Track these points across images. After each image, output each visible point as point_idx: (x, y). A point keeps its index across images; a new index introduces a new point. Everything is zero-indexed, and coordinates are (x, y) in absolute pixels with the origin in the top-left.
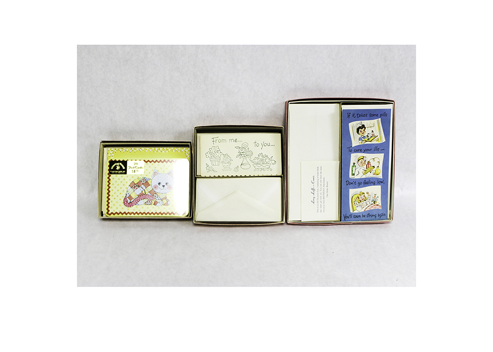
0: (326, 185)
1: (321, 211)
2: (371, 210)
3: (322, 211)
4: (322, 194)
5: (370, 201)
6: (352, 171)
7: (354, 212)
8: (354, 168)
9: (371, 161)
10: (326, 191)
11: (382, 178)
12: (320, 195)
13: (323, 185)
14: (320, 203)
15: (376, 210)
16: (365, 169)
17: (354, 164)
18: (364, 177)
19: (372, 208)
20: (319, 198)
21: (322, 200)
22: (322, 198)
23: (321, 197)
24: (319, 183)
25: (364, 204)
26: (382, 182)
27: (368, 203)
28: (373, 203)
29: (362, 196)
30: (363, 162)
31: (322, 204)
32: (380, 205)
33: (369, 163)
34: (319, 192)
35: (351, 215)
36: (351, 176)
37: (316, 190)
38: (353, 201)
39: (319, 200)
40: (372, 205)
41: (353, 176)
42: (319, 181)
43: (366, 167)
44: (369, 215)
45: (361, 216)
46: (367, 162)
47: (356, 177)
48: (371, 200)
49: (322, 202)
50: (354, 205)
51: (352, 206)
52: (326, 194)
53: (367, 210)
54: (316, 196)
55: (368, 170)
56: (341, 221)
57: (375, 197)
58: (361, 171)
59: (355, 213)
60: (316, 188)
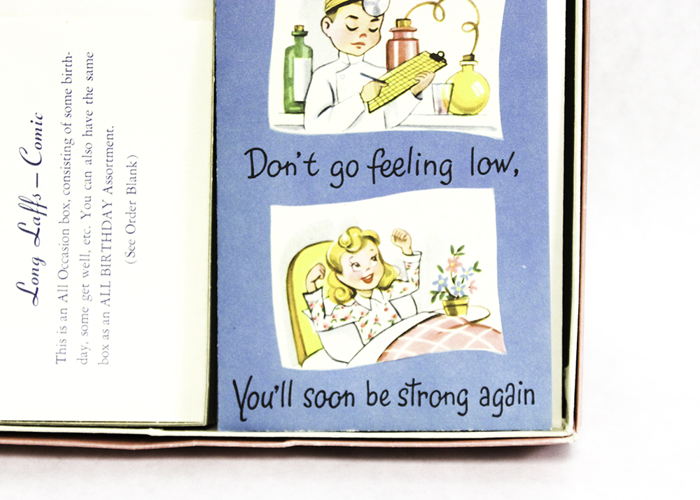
0: (121, 178)
1: (84, 358)
2: (426, 358)
3: (95, 355)
4: (97, 237)
5: (424, 296)
6: (288, 82)
7: (310, 365)
8: (300, 66)
9: (422, 20)
10: (119, 220)
11: (498, 134)
12: (77, 247)
13: (99, 181)
14: (75, 303)
15: (460, 355)
16: (381, 73)
17: (300, 34)
18: (372, 124)
19: (438, 346)
20: (75, 268)
21: (95, 279)
22: (96, 268)
23: (85, 258)
24: (78, 166)
25: (378, 309)
26: (502, 167)
27: (406, 307)
28: (439, 305)
29: (364, 256)
30: (364, 23)
31: (96, 309)
32: (495, 322)
33: (402, 29)
34: (77, 227)
35: (284, 389)
36: (278, 118)
37: (54, 212)
38: (300, 286)
39: (75, 280)
40: (435, 325)
41: (298, 119)
42: (78, 151)
43: (383, 62)
44: (413, 393)
45: (361, 397)
46: (389, 24)
47: (313, 125)
48: (428, 287)
49: (95, 291)
50: (304, 319)
51: (294, 322)
52: (120, 241)
53: (397, 353)
54: (50, 247)
55: (398, 80)
56: (212, 423)
57: (454, 266)
58: (353, 86)
59: (317, 374)
60: (52, 197)
